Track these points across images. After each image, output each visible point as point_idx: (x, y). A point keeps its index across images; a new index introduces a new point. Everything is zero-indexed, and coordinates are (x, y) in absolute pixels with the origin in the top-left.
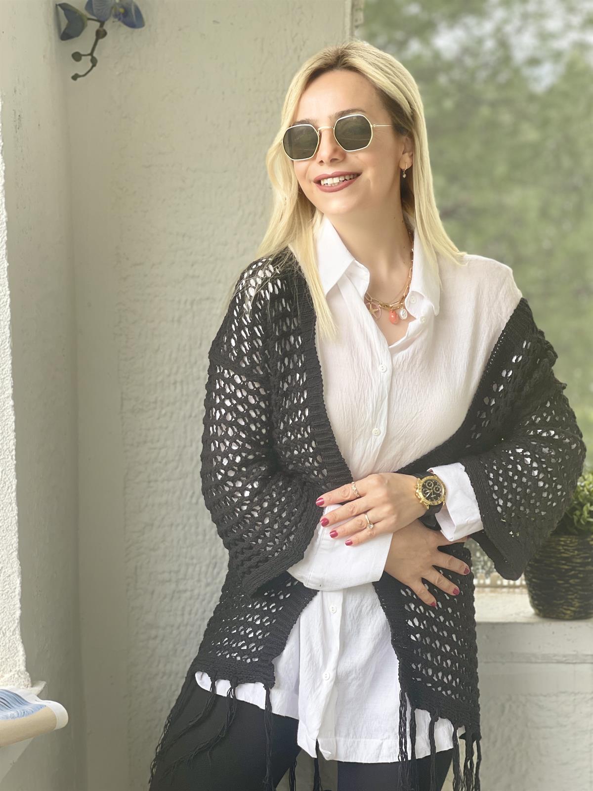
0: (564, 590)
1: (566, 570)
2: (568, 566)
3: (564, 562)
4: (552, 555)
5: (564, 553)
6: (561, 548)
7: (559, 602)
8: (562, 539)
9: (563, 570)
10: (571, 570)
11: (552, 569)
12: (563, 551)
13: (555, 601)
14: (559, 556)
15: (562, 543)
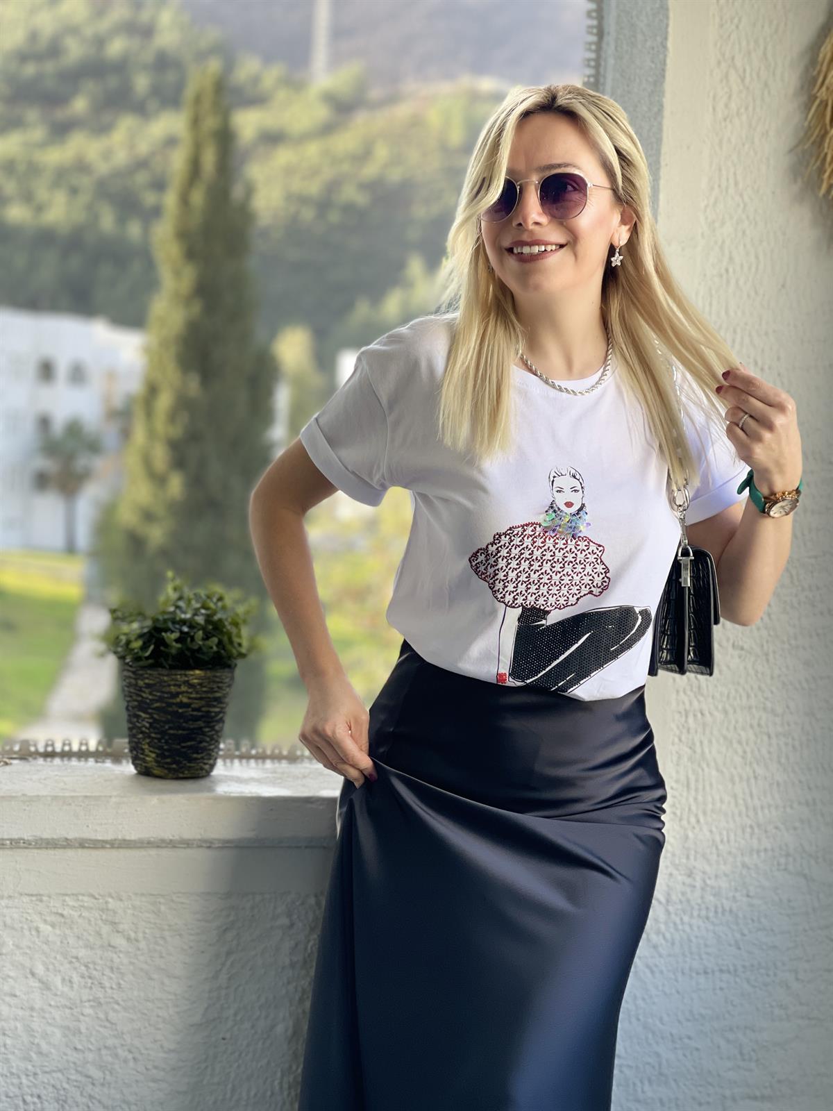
0: (208, 739)
1: (215, 712)
2: (218, 707)
3: (215, 703)
4: (204, 696)
5: (216, 692)
6: (215, 686)
7: (199, 756)
8: (218, 674)
9: (213, 714)
10: (220, 712)
11: (200, 714)
12: (216, 689)
13: (195, 756)
14: (209, 695)
15: (218, 680)
